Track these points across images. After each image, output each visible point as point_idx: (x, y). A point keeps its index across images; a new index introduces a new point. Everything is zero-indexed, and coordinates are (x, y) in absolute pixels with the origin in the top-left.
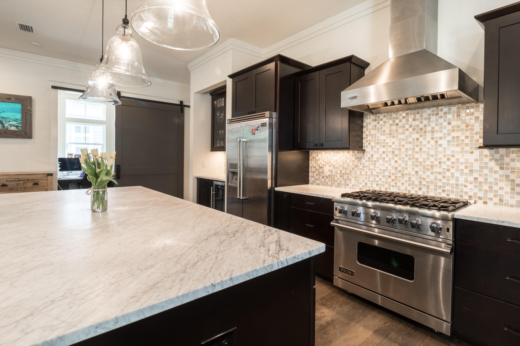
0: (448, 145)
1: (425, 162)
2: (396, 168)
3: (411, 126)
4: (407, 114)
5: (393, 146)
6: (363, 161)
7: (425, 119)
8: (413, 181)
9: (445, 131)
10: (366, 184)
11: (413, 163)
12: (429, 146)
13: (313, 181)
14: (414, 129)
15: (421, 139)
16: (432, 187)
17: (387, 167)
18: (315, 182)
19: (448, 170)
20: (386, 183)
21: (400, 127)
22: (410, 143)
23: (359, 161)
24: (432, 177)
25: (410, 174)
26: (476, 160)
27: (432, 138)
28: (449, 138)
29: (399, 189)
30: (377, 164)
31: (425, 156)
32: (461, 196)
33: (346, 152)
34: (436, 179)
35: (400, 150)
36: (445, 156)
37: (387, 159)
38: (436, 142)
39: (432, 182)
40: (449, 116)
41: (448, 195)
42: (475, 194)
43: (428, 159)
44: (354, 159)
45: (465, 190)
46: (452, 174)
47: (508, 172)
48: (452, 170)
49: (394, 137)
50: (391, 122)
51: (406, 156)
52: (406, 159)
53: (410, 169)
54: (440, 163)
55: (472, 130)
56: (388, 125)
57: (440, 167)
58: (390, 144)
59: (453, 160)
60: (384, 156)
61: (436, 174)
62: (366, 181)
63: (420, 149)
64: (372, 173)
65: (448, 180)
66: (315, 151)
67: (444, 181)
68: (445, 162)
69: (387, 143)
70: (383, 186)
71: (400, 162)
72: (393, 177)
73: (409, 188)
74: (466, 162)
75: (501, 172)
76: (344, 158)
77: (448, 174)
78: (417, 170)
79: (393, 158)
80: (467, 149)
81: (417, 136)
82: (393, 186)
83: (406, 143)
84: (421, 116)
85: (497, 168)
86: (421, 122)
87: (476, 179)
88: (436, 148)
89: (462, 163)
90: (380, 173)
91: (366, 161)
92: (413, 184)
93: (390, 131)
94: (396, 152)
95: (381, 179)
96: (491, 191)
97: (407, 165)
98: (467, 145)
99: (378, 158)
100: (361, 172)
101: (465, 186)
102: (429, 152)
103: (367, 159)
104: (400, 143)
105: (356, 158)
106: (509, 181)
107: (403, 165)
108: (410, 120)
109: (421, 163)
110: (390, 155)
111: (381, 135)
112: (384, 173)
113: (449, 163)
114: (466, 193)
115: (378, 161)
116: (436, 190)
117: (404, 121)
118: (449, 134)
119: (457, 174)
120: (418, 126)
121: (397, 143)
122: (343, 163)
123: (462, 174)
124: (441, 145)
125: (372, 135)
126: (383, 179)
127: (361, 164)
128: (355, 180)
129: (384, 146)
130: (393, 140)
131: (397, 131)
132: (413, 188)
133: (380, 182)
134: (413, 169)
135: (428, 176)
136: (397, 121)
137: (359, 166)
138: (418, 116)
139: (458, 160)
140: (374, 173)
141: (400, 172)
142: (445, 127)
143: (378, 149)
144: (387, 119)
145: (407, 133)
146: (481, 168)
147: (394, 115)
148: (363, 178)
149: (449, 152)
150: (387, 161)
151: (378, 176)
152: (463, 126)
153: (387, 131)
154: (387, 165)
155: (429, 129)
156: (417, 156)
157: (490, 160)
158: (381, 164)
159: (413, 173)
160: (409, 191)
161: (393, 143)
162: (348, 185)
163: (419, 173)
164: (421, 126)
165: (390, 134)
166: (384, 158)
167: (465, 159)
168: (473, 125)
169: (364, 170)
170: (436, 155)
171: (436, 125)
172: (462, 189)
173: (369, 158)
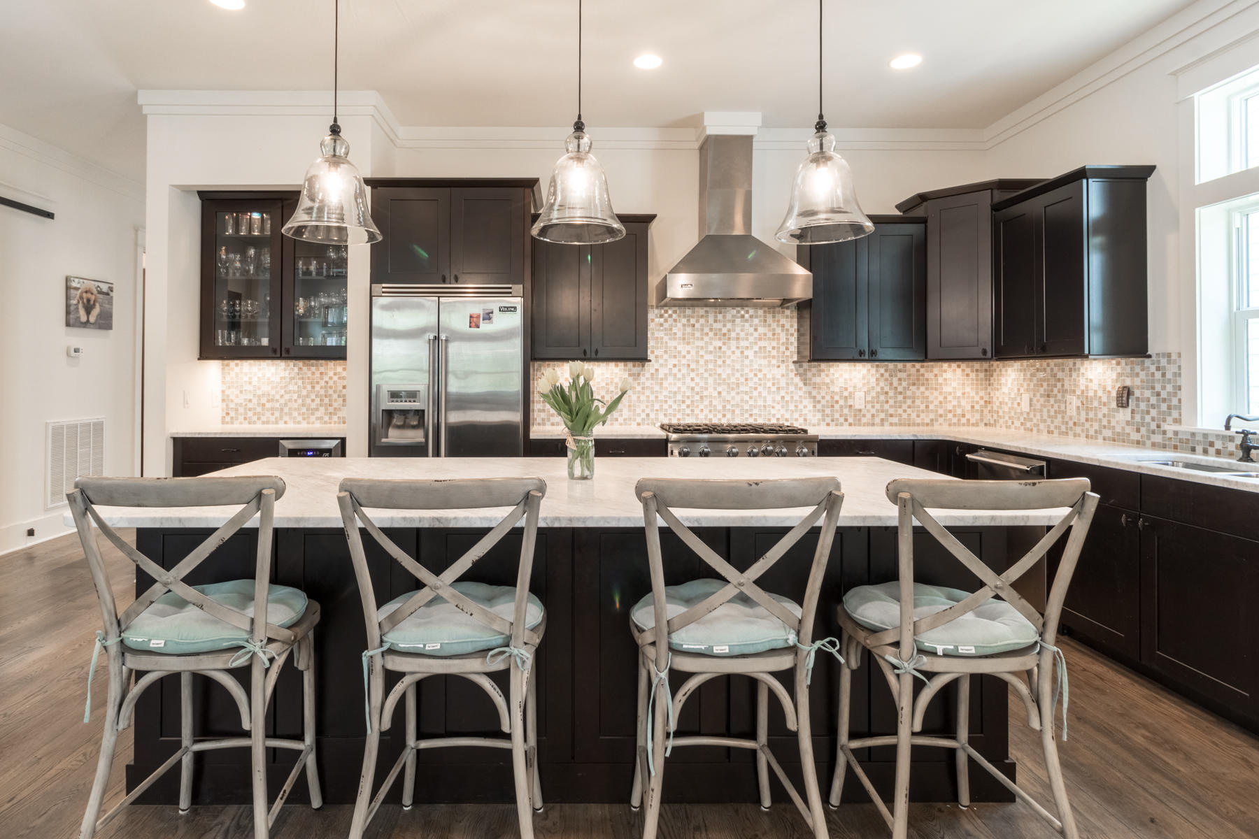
0: (755, 357)
1: (729, 378)
2: (693, 389)
3: (711, 330)
4: (707, 312)
5: (688, 357)
6: (643, 379)
7: (729, 321)
8: (715, 406)
9: (751, 339)
10: (648, 415)
11: (715, 380)
12: (733, 357)
13: (543, 420)
14: (716, 334)
15: (724, 348)
16: (737, 411)
17: (679, 388)
18: (549, 420)
19: (756, 389)
20: (679, 411)
21: (697, 330)
22: (711, 352)
23: (635, 379)
24: (738, 398)
25: (711, 396)
26: (783, 376)
27: (738, 348)
28: (756, 348)
29: (697, 418)
30: (665, 384)
31: (729, 371)
32: (769, 420)
33: (612, 365)
34: (742, 401)
35: (697, 362)
36: (751, 371)
37: (679, 376)
38: (742, 352)
39: (738, 405)
40: (756, 321)
41: (756, 420)
42: (782, 415)
43: (733, 375)
44: (626, 376)
45: (773, 411)
46: (760, 393)
47: (809, 388)
48: (760, 389)
49: (688, 343)
50: (684, 321)
51: (706, 370)
52: (706, 375)
53: (710, 389)
54: (746, 380)
55: (778, 339)
56: (679, 325)
57: (747, 385)
58: (684, 353)
59: (760, 375)
60: (675, 370)
61: (742, 395)
62: (648, 411)
63: (724, 362)
64: (657, 397)
65: (755, 401)
66: (547, 363)
67: (751, 402)
68: (752, 379)
69: (679, 352)
70: (675, 415)
71: (697, 380)
72: (688, 402)
73: (711, 416)
74: (774, 379)
75: (805, 389)
76: (608, 376)
77: (755, 394)
78: (719, 390)
79: (689, 374)
80: (774, 362)
81: (719, 344)
82: (688, 415)
83: (706, 352)
84: (724, 317)
85: (801, 384)
86: (725, 326)
87: (783, 397)
88: (742, 361)
89: (769, 380)
90: (670, 398)
91: (647, 379)
92: (715, 410)
93: (684, 334)
94: (693, 366)
95: (670, 406)
96: (796, 411)
97: (706, 383)
98: (774, 357)
99: (666, 375)
100: (639, 397)
101: (773, 407)
102: (733, 366)
103: (648, 375)
104: (697, 352)
105: (630, 375)
106: (811, 398)
107: (702, 384)
108: (711, 320)
109: (724, 380)
110: (684, 370)
111: (670, 339)
112: (675, 396)
113: (756, 380)
114: (774, 415)
115: (666, 379)
116: (742, 414)
117: (702, 321)
118: (756, 343)
119: (765, 393)
120: (720, 330)
121: (693, 352)
122: (607, 384)
123: (769, 393)
124: (747, 357)
125: (657, 338)
126: (675, 406)
127: (639, 384)
128: (630, 411)
129: (675, 357)
130: (688, 348)
131: (693, 335)
132: (715, 415)
133: (670, 411)
134: (715, 389)
135: (733, 398)
136: (693, 321)
137: (635, 388)
138: (720, 317)
139: (765, 375)
140: (661, 397)
141: (697, 393)
142: (752, 334)
143: (666, 360)
144: (679, 316)
145: (706, 339)
146: (787, 384)
147: (688, 312)
148: (643, 406)
149: (756, 366)
150: (679, 379)
151: (666, 402)
152: (770, 335)
153: (679, 335)
154: (679, 384)
155: (733, 335)
156: (719, 371)
157: (796, 375)
158: (670, 384)
159: (716, 394)
160: (711, 420)
161: (689, 352)
162: (617, 420)
163: (724, 394)
164: (724, 330)
165: (684, 339)
166: (675, 375)
167: (773, 374)
168: (779, 334)
169: (644, 393)
170: (743, 370)
171: (742, 330)
172: (769, 411)
173: (652, 374)
